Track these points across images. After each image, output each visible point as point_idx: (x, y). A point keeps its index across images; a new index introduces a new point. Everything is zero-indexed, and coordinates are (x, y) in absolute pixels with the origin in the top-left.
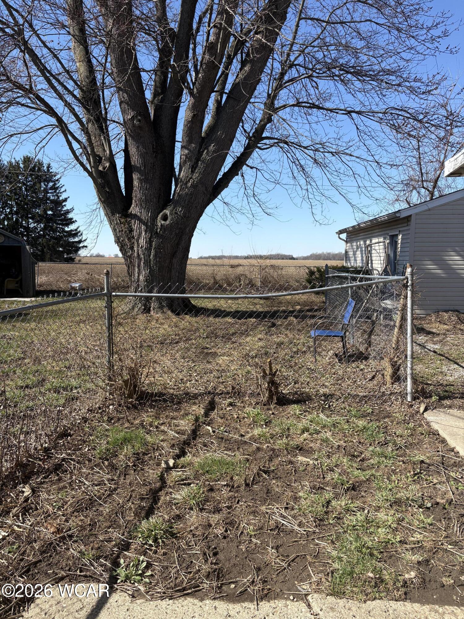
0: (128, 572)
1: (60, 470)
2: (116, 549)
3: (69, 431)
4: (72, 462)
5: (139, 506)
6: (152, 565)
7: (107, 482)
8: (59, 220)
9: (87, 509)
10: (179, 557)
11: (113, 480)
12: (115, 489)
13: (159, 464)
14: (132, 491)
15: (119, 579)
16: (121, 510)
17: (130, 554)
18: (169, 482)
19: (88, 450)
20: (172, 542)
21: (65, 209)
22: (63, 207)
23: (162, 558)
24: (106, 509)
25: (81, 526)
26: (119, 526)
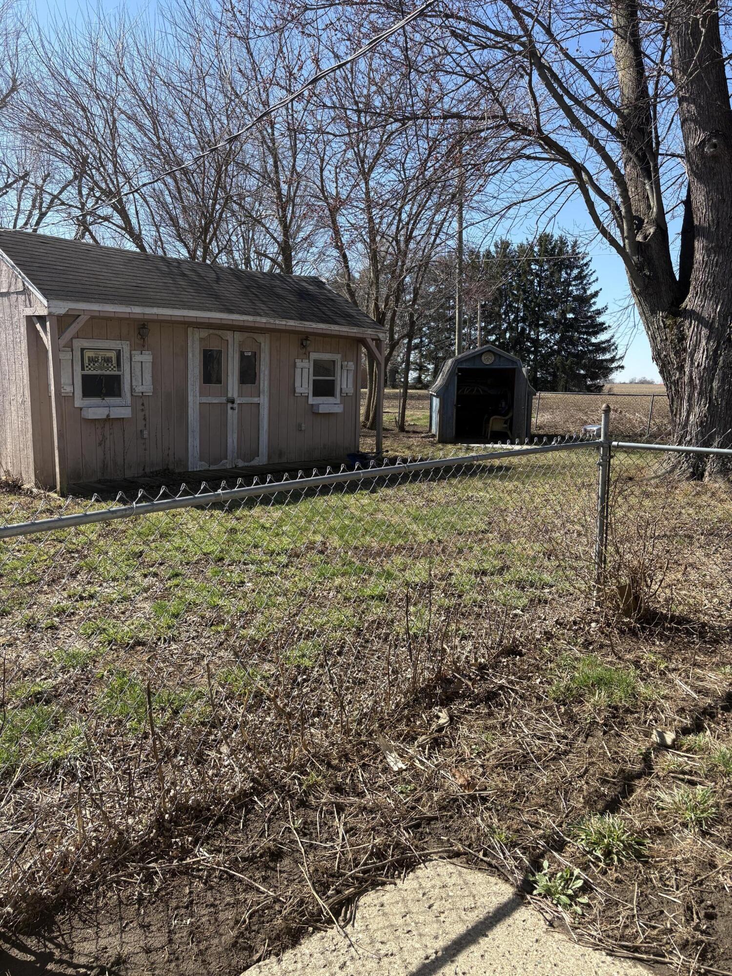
0: (553, 884)
1: (494, 702)
2: (542, 842)
3: (520, 648)
4: (513, 695)
5: (596, 791)
6: (592, 889)
7: (554, 738)
8: (583, 327)
9: (517, 769)
10: (641, 895)
11: (565, 737)
12: (566, 753)
13: (648, 735)
14: (590, 764)
15: (536, 888)
16: (565, 788)
17: (562, 859)
18: (657, 769)
19: (541, 682)
20: (636, 868)
21: (594, 308)
22: (590, 306)
23: (612, 886)
24: (544, 778)
25: (501, 790)
26: (558, 811)
